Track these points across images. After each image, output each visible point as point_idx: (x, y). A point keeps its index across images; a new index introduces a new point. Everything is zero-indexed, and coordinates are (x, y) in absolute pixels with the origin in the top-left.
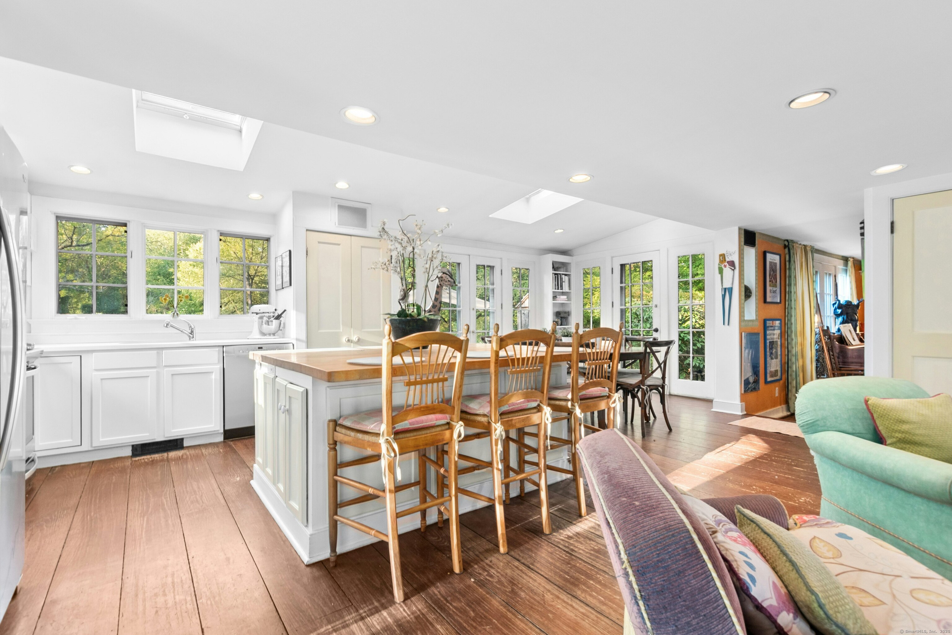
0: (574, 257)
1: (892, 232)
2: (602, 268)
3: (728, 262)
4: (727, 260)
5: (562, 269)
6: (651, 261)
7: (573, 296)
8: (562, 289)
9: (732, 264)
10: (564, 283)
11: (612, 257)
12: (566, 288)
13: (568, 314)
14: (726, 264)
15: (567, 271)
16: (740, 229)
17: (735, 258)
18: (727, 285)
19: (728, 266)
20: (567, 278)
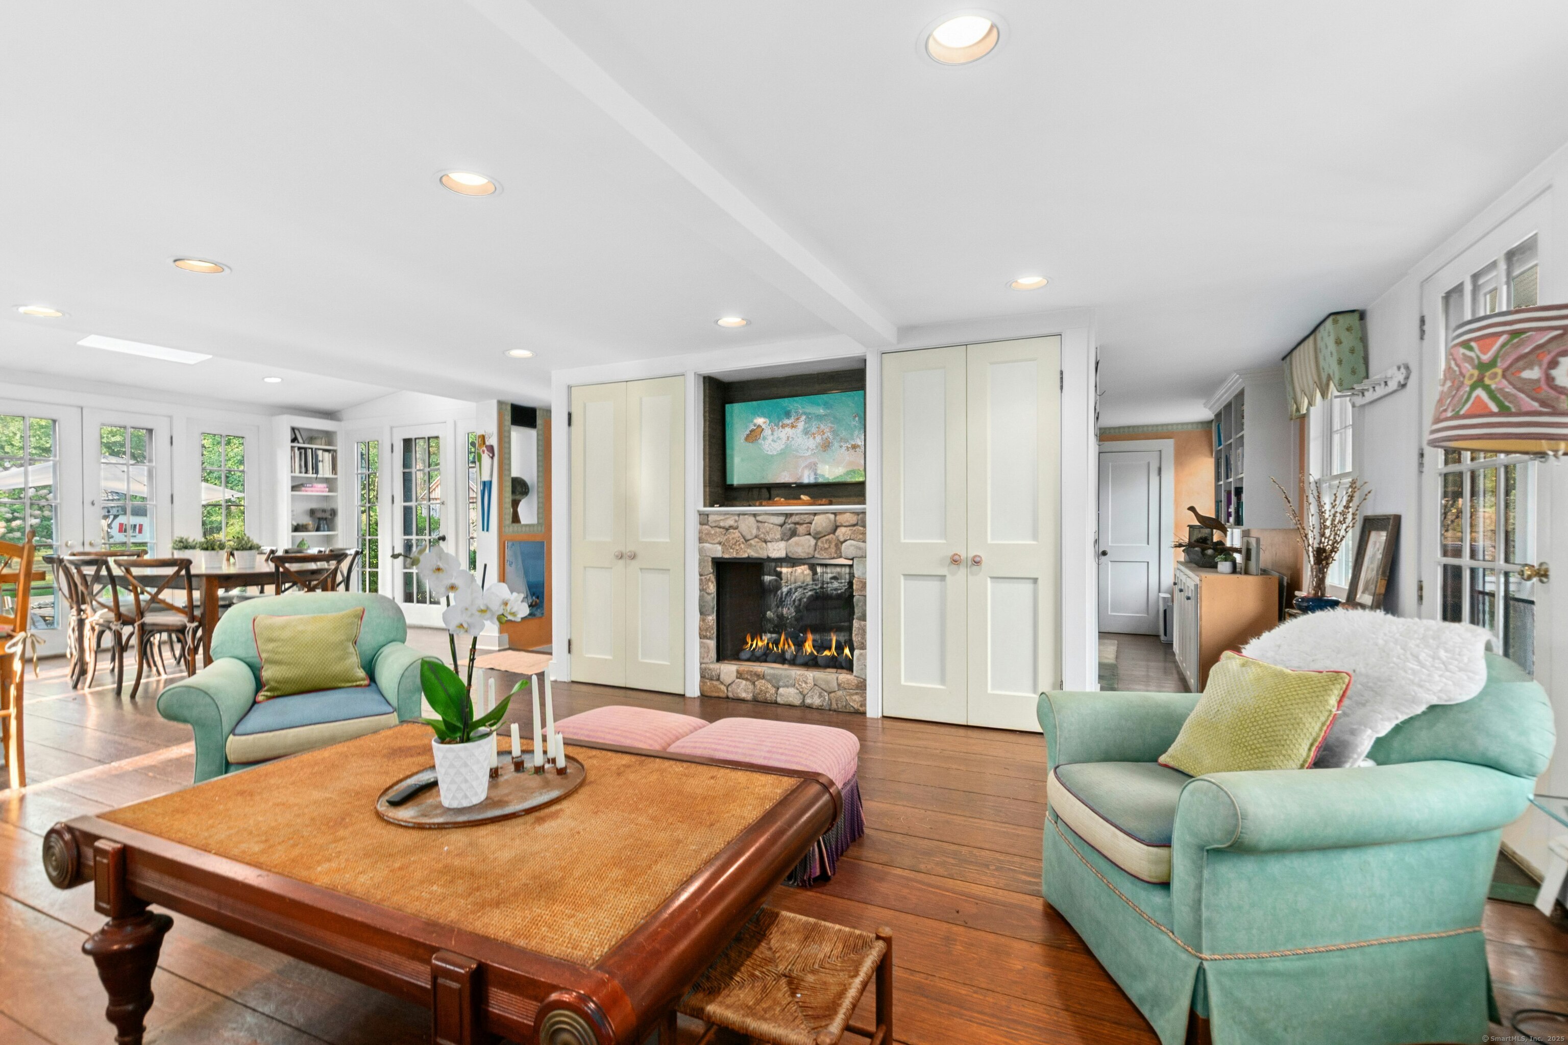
0: (342, 423)
1: (570, 424)
2: (380, 442)
3: (486, 447)
4: (487, 443)
5: (319, 441)
6: (437, 438)
7: (340, 484)
8: (317, 472)
9: (491, 449)
10: (320, 464)
11: (392, 428)
12: (325, 470)
13: (334, 513)
14: (484, 448)
15: (330, 444)
16: (500, 403)
17: (493, 441)
18: (486, 478)
19: (486, 451)
20: (327, 456)
